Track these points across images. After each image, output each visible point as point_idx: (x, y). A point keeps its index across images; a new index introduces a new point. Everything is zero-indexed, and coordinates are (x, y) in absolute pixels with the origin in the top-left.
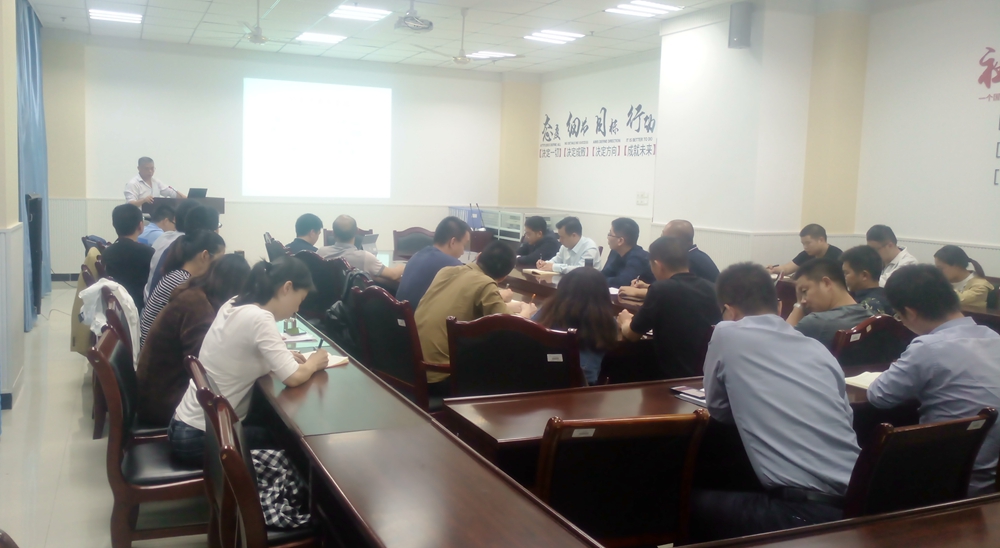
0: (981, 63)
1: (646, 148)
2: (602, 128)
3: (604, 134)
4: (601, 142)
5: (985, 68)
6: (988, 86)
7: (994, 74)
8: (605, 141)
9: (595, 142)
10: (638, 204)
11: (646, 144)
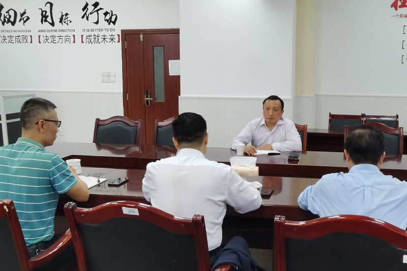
1: (109, 37)
2: (49, 19)
3: (53, 24)
4: (49, 31)
6: (396, 9)
7: (399, 4)
8: (56, 31)
9: (42, 31)
10: (104, 82)
11: (108, 34)
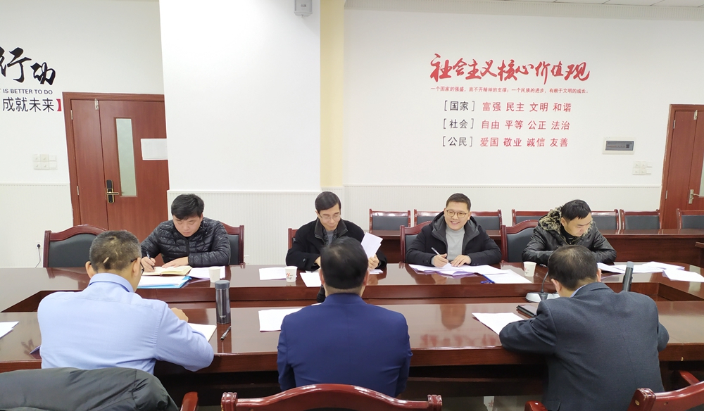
0: (433, 65)
1: (42, 103)
5: (435, 68)
6: (437, 81)
7: (440, 73)
10: (37, 169)
11: (41, 98)
